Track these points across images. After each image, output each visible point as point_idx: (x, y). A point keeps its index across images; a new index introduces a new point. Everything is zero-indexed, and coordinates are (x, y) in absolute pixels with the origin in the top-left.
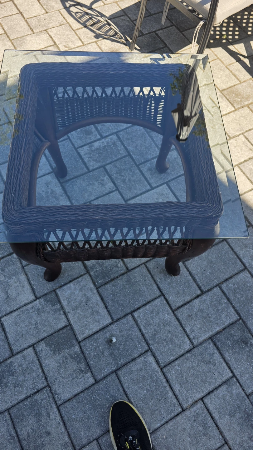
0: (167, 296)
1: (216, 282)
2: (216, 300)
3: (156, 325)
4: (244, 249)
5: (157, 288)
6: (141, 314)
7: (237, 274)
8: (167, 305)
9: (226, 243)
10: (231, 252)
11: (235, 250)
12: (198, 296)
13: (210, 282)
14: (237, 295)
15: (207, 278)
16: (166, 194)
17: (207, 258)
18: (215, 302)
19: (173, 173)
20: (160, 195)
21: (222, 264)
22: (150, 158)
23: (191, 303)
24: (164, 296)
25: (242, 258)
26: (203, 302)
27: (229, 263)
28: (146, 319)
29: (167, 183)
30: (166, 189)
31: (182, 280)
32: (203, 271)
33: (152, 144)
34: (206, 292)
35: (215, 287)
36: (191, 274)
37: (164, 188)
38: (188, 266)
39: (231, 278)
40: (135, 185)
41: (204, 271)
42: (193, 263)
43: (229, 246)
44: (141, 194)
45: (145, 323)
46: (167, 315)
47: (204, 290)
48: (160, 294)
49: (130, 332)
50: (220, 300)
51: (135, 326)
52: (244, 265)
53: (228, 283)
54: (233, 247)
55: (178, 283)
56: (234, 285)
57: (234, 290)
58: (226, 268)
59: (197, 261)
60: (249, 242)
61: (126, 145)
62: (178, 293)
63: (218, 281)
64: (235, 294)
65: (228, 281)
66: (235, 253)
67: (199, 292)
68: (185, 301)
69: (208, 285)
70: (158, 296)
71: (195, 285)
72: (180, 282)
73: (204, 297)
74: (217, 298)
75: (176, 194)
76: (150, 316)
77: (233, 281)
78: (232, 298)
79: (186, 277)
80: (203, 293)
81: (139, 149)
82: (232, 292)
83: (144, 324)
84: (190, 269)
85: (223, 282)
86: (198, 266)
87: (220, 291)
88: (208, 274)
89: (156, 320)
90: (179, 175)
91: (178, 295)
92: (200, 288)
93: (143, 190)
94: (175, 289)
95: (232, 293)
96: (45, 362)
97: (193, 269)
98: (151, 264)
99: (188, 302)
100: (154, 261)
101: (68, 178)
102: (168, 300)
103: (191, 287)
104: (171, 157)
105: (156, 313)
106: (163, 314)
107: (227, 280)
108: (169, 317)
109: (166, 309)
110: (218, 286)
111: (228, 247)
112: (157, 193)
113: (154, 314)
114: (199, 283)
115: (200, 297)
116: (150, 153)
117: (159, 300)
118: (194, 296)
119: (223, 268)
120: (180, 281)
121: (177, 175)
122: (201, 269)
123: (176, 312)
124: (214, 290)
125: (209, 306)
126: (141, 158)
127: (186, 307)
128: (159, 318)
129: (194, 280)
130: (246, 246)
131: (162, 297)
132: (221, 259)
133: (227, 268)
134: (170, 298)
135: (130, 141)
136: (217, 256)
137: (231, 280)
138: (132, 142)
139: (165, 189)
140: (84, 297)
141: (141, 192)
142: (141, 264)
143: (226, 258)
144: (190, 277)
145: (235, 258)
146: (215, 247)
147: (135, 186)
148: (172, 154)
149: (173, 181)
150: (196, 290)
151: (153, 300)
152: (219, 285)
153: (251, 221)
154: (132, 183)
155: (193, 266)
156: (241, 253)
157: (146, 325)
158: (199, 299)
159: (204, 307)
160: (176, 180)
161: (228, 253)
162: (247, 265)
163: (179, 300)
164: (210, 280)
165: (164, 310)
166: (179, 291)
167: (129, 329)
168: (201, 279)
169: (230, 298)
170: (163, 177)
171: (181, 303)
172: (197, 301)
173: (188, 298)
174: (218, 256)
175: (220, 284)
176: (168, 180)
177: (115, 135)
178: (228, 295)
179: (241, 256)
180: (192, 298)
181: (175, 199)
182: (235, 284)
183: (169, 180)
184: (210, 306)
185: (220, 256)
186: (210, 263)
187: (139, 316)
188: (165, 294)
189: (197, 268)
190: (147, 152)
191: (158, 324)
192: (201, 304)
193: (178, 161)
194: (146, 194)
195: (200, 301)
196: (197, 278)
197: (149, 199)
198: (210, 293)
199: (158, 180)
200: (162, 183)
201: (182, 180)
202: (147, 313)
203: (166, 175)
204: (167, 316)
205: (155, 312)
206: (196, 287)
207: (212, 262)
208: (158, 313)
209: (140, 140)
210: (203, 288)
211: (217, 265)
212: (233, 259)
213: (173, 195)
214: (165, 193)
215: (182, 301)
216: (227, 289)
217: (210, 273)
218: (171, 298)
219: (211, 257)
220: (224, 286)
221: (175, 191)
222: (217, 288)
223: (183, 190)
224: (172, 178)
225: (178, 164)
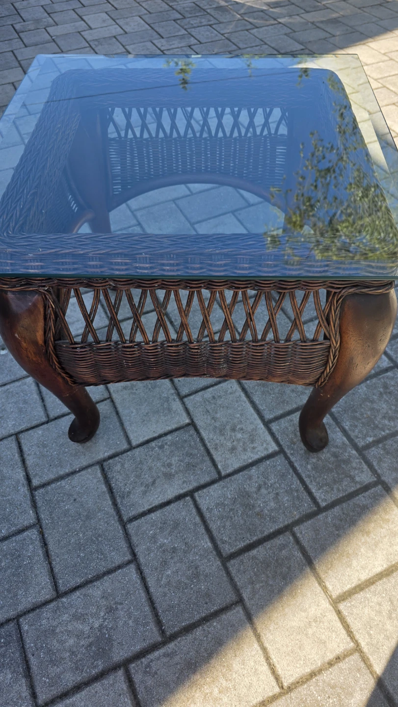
0: (45, 426)
1: (46, 521)
2: (11, 512)
3: (3, 408)
4: (103, 602)
5: (62, 412)
6: (28, 386)
7: (52, 570)
8: (29, 425)
10: (103, 567)
11: (105, 578)
12: (29, 480)
13: (50, 507)
14: (7, 559)
15: (58, 502)
16: (254, 448)
17: (100, 510)
18: (8, 510)
19: (309, 467)
20: (250, 436)
22: (344, 425)
23: (20, 464)
24: (47, 422)
25: (83, 591)
26: (14, 487)
27: (79, 556)
28: (17, 393)
29: (281, 451)
30: (266, 449)
31: (66, 456)
32: (75, 497)
33: (384, 431)
34: (33, 496)
35: (38, 517)
36: (74, 473)
37: (268, 444)
38: (89, 470)
39: (47, 555)
40: (273, 394)
41: (75, 500)
42: (95, 481)
43: (119, 567)
44: (252, 403)
45: (12, 391)
46: (13, 423)
47: (36, 493)
48: (52, 416)
49: (6, 372)
50: (8, 520)
51: (13, 378)
52: (66, 594)
53: (38, 543)
54: (113, 575)
55: (63, 449)
56: (29, 557)
57: (19, 556)
58: (70, 547)
59: (98, 488)
60: (121, 623)
61: (368, 382)
62: (44, 446)
63: (47, 524)
64: (13, 555)
65: (42, 547)
66: (98, 578)
67: (35, 482)
68: (28, 455)
69: (43, 502)
70: (49, 413)
71: (52, 476)
72: (63, 452)
73: (24, 490)
74: (15, 515)
75: (254, 467)
76: (20, 400)
77: (39, 556)
78: (5, 547)
79: (71, 464)
80: (32, 489)
81: (363, 406)
82: (17, 550)
83: (11, 390)
84: (83, 472)
85: (43, 535)
86: (86, 488)
87: (26, 523)
88: (65, 506)
89: (11, 408)
90: (305, 479)
91: (41, 445)
92: (43, 485)
93: (262, 406)
94: (54, 442)
95: (15, 549)
97: (82, 478)
98: (107, 407)
99: (23, 461)
100: (112, 413)
102: (38, 428)
103: (48, 470)
104: (355, 469)
105: (22, 408)
106: (17, 417)
107: (45, 544)
108: (8, 426)
109: (24, 423)
111: (117, 564)
112: (255, 429)
113: (21, 405)
114: (53, 485)
115: (25, 482)
116: (356, 426)
117: (42, 413)
118: (31, 473)
119: (70, 541)
120: (66, 453)
121: (303, 476)
122: (79, 493)
123: (13, 438)
124: (31, 512)
125: (6, 497)
126: (340, 407)
127: (17, 456)
128: (13, 411)
129: (62, 478)
130: (110, 611)
131: (44, 419)
133: (69, 550)
134: (39, 431)
135: (382, 390)
136: (100, 531)
137: (40, 552)
138: (381, 393)
139: (265, 445)
141: (257, 402)
142: (109, 392)
143: (91, 552)
144: (67, 471)
145: (86, 574)
146: (121, 532)
147: (270, 394)
148: (363, 471)
149: (288, 466)
150: (40, 477)
151: (44, 405)
152: (38, 523)
153: (176, 642)
154: (277, 389)
155: (88, 479)
156: (95, 591)
157: (9, 392)
158: (23, 480)
159: (7, 487)
160: (291, 471)
162: (64, 600)
163: (32, 445)
164: (54, 507)
165: (22, 420)
166: (48, 448)
167: (10, 371)
168: (59, 491)
169: (6, 542)
170: (295, 447)
171: (26, 449)
172: (21, 475)
173: (30, 461)
174: (99, 536)
175: (41, 527)
176: (289, 455)
177: (389, 364)
178: (14, 538)
179: (90, 590)
180: (28, 469)
181: (241, 465)
182: (30, 559)
183: (291, 457)
184: (5, 499)
185: (100, 539)
186: (87, 515)
187: (25, 384)
188: (49, 424)
189: (82, 487)
190: (360, 419)
191: (5, 410)
192: (13, 483)
193: (345, 483)
194: (252, 410)
195: (18, 482)
196: (63, 483)
197: (241, 415)
198: (29, 502)
199: (287, 436)
200: (282, 443)
201: (291, 485)
202: (27, 395)
203: (302, 452)
204: (10, 424)
205: (24, 406)
206: (46, 479)
207: (88, 517)
208: (20, 411)
209: (391, 409)
210: (42, 491)
211: (81, 528)
212: (85, 568)
213: (250, 461)
214: (256, 445)
215: (29, 450)
216: (25, 539)
217: (68, 510)
218: (40, 433)
219: (100, 519)
220: (33, 534)
221: (262, 467)
222: (34, 520)
223: (265, 484)
224: (296, 464)
225: (335, 482)
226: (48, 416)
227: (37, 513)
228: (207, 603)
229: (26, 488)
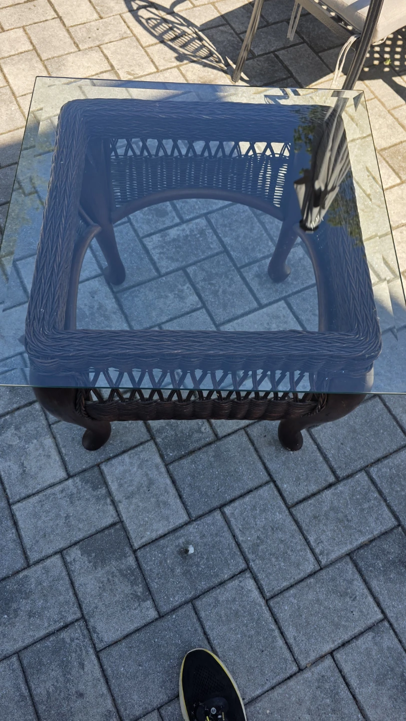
0: (279, 483)
1: (361, 464)
2: (360, 493)
3: (261, 529)
5: (263, 470)
6: (236, 510)
7: (396, 451)
8: (279, 498)
9: (379, 400)
10: (387, 416)
11: (394, 413)
12: (330, 486)
13: (350, 462)
14: (394, 487)
15: (346, 456)
16: (284, 316)
17: (348, 423)
18: (358, 497)
19: (295, 283)
20: (273, 318)
21: (371, 435)
22: (259, 257)
23: (318, 497)
24: (274, 482)
26: (339, 496)
27: (383, 433)
28: (244, 519)
29: (285, 299)
30: (284, 308)
31: (306, 458)
32: (340, 444)
33: (263, 234)
34: (344, 479)
35: (359, 471)
36: (319, 448)
37: (280, 307)
38: (316, 436)
39: (386, 457)
40: (233, 300)
41: (342, 444)
42: (325, 430)
43: (385, 405)
44: (243, 315)
45: (242, 525)
46: (278, 514)
47: (341, 476)
48: (268, 478)
49: (218, 539)
50: (366, 494)
51: (226, 529)
53: (380, 465)
54: (391, 408)
55: (299, 462)
56: (390, 470)
57: (391, 478)
58: (378, 441)
59: (330, 427)
61: (220, 235)
62: (298, 479)
63: (364, 462)
64: (391, 484)
65: (381, 462)
66: (395, 418)
67: (332, 479)
68: (308, 492)
69: (348, 469)
70: (264, 481)
71: (325, 466)
72: (301, 461)
73: (340, 487)
74: (361, 489)
75: (300, 317)
76: (251, 515)
77: (389, 463)
78: (387, 491)
79: (312, 453)
80: (338, 480)
81: (242, 243)
82: (387, 481)
83: (240, 526)
84: (319, 441)
85: (372, 463)
86: (332, 436)
87: (366, 478)
88: (348, 451)
89: (261, 521)
90: (305, 286)
91: (297, 483)
92: (334, 472)
93: (245, 309)
94: (293, 471)
95: (387, 482)
96: (79, 580)
97: (323, 440)
98: (255, 430)
99: (314, 495)
100: (260, 425)
101: (125, 285)
102: (281, 489)
103: (320, 470)
104: (294, 256)
105: (261, 510)
106: (271, 512)
107: (378, 461)
108: (281, 518)
109: (277, 503)
110: (363, 471)
111: (383, 406)
112: (268, 315)
113: (258, 512)
114: (333, 463)
115: (333, 488)
116: (260, 250)
117: (266, 488)
118: (324, 484)
119: (373, 442)
120: (302, 459)
121: (302, 287)
122: (336, 441)
123: (293, 510)
124: (357, 476)
125: (348, 501)
126: (244, 257)
127: (311, 501)
128: (265, 518)
129: (325, 458)
131: (272, 485)
132: (369, 426)
133: (380, 441)
134: (285, 487)
135: (227, 229)
136: (363, 421)
137: (386, 462)
138: (231, 230)
139: (281, 309)
140: (145, 479)
141: (242, 311)
142: (239, 430)
143: (378, 425)
144: (319, 454)
145: (394, 426)
146: (361, 406)
147: (233, 302)
148: (295, 252)
149: (296, 296)
150: (327, 476)
151: (256, 488)
152: (365, 469)
154: (229, 296)
155: (324, 436)
156: (403, 418)
157: (243, 528)
158: (332, 490)
159: (340, 503)
160: (300, 294)
161: (382, 418)
163: (299, 490)
164: (350, 460)
165: (274, 505)
166: (300, 476)
167: (216, 534)
168: (337, 458)
169: (383, 491)
170: (279, 289)
171: (303, 494)
172: (328, 493)
173: (314, 488)
174: (366, 421)
175: (367, 466)
176: (287, 294)
177: (203, 219)
178: (379, 485)
180: (321, 488)
181: (299, 325)
182: (392, 469)
183: (289, 293)
184: (349, 502)
185: (368, 421)
186: (353, 433)
187: (233, 513)
188: (276, 480)
189: (331, 440)
190: (254, 247)
191: (264, 528)
192: (335, 498)
193: (305, 263)
194: (250, 316)
195: (333, 494)
196: (329, 456)
197: (255, 323)
198: (350, 480)
199: (271, 294)
200: (278, 298)
201: (310, 295)
202: (245, 508)
203: (284, 286)
204: (278, 516)
205: (259, 508)
206: (328, 471)
207: (354, 431)
208: (264, 510)
209: (244, 227)
210: (338, 472)
211: (363, 436)
212: (390, 427)
213: (295, 319)
214: (281, 315)
215: (303, 492)
216: (379, 476)
217: (351, 448)
218: (285, 486)
219: (355, 422)
220: (373, 471)
221: (298, 312)
222: (363, 472)
223: (311, 311)
224: (294, 291)
225: (305, 269)
226: (267, 483)
227: (357, 472)
228: (397, 349)
229: (338, 486)
